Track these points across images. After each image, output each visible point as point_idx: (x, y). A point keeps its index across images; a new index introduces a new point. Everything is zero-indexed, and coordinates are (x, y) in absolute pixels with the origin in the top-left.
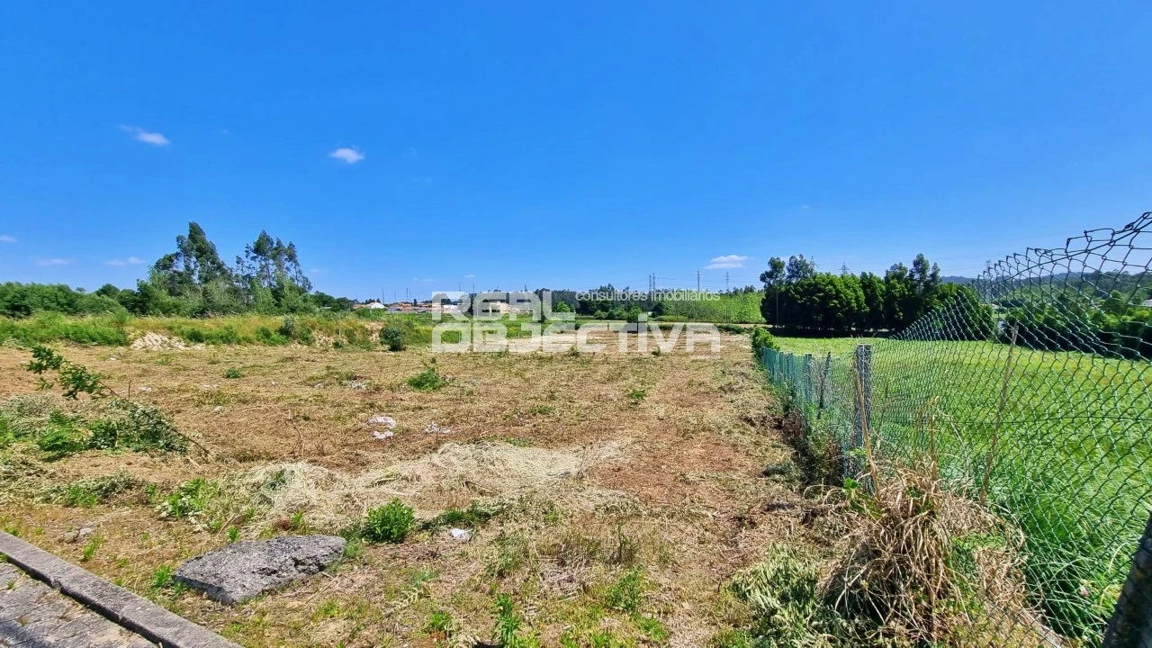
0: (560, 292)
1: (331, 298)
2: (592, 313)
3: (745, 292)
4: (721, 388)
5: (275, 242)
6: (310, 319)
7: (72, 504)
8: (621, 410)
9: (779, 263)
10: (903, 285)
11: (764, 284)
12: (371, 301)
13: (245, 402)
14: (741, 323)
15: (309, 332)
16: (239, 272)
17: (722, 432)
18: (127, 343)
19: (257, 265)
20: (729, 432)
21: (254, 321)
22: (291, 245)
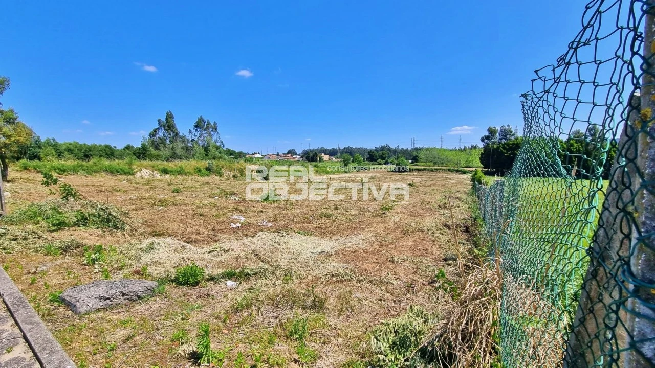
0: (358, 149)
1: (234, 152)
2: (375, 161)
3: (471, 149)
4: (439, 206)
5: (206, 122)
6: (222, 163)
7: (47, 254)
8: (374, 217)
9: (495, 130)
10: (579, 144)
11: (483, 143)
12: (255, 153)
13: (176, 205)
14: (467, 167)
15: (220, 169)
16: (190, 138)
17: (429, 233)
18: (133, 174)
19: (198, 134)
20: (434, 233)
21: (193, 163)
22: (215, 124)
